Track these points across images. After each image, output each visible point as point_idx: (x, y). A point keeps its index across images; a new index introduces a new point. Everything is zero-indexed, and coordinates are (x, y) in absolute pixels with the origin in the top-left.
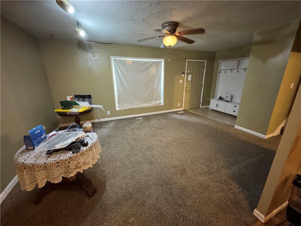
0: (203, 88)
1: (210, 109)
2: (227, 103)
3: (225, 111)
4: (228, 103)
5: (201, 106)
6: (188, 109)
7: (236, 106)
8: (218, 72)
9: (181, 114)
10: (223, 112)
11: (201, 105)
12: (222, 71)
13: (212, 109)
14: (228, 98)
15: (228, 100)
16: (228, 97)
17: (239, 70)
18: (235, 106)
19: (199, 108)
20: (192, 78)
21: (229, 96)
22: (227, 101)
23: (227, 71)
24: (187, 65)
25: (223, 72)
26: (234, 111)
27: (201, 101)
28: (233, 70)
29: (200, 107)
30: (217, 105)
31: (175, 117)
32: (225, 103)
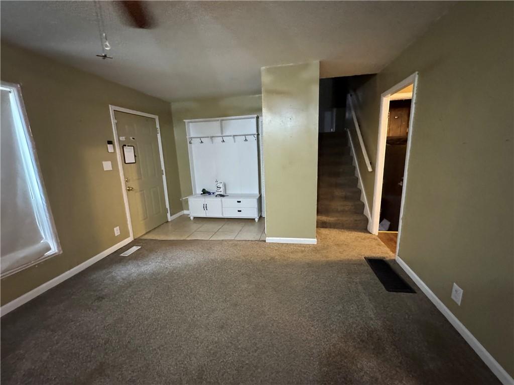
0: (164, 177)
1: (192, 218)
2: (223, 199)
3: (222, 214)
4: (225, 198)
5: (170, 218)
6: (145, 232)
7: (240, 202)
8: (188, 142)
9: (135, 257)
10: (220, 216)
11: (169, 215)
12: (193, 141)
13: (194, 218)
14: (221, 190)
15: (222, 193)
16: (220, 188)
17: (225, 139)
18: (238, 202)
19: (167, 222)
20: (135, 156)
21: (221, 185)
22: (222, 196)
23: (203, 140)
24: (113, 121)
25: (196, 142)
26: (239, 211)
27: (168, 206)
28: (213, 138)
29: (169, 220)
30: (205, 207)
31: (125, 275)
32: (219, 199)
